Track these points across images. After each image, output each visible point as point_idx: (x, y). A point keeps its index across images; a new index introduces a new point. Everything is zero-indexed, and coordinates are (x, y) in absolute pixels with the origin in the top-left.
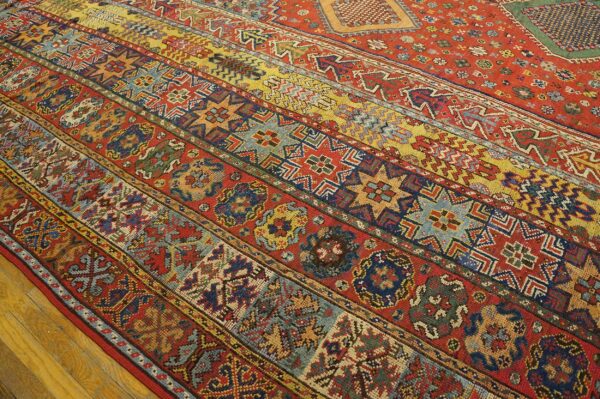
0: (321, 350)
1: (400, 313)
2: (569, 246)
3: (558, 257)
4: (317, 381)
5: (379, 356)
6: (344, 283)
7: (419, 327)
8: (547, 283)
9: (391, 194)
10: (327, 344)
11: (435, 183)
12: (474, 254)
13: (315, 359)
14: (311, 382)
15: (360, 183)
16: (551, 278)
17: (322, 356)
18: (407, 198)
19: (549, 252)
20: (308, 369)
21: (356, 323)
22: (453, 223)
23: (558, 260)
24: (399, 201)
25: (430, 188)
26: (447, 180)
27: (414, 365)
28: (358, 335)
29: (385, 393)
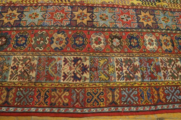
0: (11, 70)
1: (30, 48)
2: (72, 7)
3: (70, 11)
4: (13, 79)
5: (28, 63)
6: (10, 48)
7: (37, 49)
8: (69, 20)
9: (15, 15)
10: (12, 68)
11: (28, 6)
12: (46, 21)
13: (10, 73)
14: (12, 80)
15: (3, 16)
16: (70, 18)
17: (12, 72)
18: (20, 15)
19: (67, 11)
20: (9, 78)
21: (18, 57)
22: (37, 15)
23: (70, 12)
24: (18, 17)
25: (26, 8)
26: (31, 4)
27: (39, 60)
28: (20, 60)
29: (34, 72)
